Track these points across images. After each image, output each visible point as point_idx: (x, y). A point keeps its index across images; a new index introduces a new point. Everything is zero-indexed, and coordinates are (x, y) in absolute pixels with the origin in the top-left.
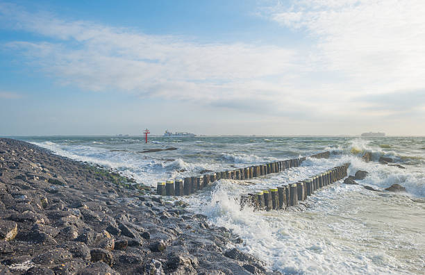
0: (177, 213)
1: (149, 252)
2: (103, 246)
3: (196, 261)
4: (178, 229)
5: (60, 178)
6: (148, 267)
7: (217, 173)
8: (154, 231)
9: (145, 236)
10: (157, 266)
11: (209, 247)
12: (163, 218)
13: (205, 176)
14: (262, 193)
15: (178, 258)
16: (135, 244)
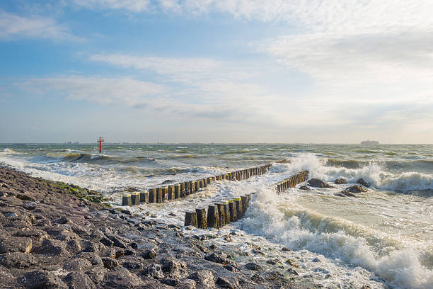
0: (151, 224)
1: (143, 259)
2: (108, 255)
3: (184, 264)
4: (157, 238)
5: (27, 193)
6: (151, 270)
7: (181, 184)
8: (139, 242)
9: (134, 246)
10: (158, 269)
11: (190, 253)
12: (141, 229)
13: (169, 186)
14: (227, 202)
15: (172, 263)
16: (129, 253)
